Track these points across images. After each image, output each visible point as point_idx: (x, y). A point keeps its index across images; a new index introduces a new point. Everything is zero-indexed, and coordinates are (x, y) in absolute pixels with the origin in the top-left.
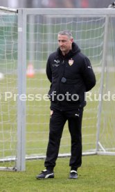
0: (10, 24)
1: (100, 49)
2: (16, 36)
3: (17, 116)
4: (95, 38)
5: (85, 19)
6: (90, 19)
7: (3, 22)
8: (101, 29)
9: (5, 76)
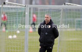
0: (22, 11)
1: (59, 22)
2: (25, 16)
3: (24, 48)
4: (57, 17)
5: (53, 10)
6: (55, 10)
7: (20, 10)
8: (59, 14)
9: (20, 32)
